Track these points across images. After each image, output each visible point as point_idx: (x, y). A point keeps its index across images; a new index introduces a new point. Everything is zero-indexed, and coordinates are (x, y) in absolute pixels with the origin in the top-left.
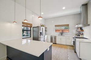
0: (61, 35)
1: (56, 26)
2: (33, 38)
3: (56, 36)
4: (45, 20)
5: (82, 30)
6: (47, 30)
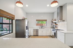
0: (42, 28)
1: (37, 20)
2: (16, 33)
3: (38, 29)
4: (27, 14)
5: (56, 24)
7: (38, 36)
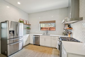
1: (41, 23)
3: (39, 36)
5: (70, 27)
6: (31, 28)
7: (40, 45)
